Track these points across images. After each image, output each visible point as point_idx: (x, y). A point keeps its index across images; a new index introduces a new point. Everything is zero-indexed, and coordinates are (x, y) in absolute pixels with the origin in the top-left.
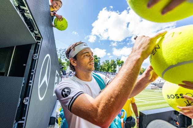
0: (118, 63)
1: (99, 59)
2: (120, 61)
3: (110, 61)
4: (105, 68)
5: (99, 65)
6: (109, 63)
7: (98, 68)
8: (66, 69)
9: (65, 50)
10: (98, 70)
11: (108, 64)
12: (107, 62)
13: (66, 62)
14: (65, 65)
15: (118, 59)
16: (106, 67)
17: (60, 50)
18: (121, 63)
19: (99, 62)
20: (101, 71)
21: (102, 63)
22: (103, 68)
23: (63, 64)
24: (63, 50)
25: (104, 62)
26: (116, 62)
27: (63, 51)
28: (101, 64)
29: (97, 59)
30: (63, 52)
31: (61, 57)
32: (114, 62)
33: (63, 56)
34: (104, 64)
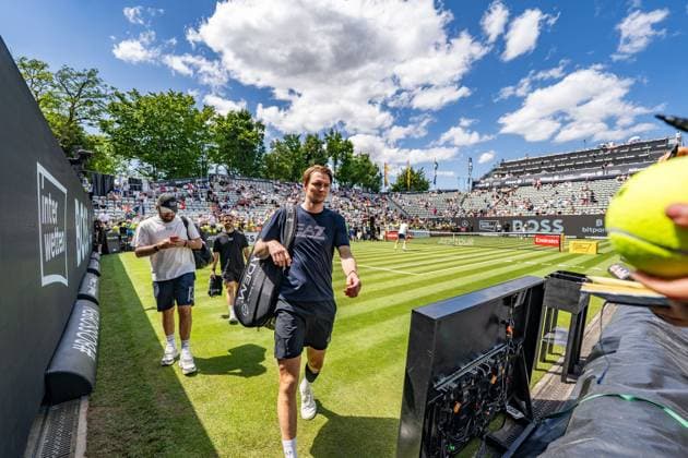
0: (332, 151)
1: (260, 131)
2: (338, 141)
3: (302, 141)
4: (282, 168)
5: (260, 155)
6: (299, 146)
7: (256, 168)
8: (113, 171)
9: (90, 75)
10: (255, 176)
11: (297, 151)
12: (289, 143)
13: (105, 135)
14: (105, 148)
15: (332, 133)
16: (287, 163)
17: (64, 77)
18: (341, 151)
19: (261, 143)
20: (267, 179)
21: (272, 147)
22: (275, 167)
23: (93, 144)
24: (79, 75)
25: (279, 144)
26: (325, 147)
27: (80, 81)
28: (269, 151)
29: (250, 127)
30: (84, 85)
31: (72, 110)
32: (318, 144)
33: (88, 108)
34: (280, 150)
